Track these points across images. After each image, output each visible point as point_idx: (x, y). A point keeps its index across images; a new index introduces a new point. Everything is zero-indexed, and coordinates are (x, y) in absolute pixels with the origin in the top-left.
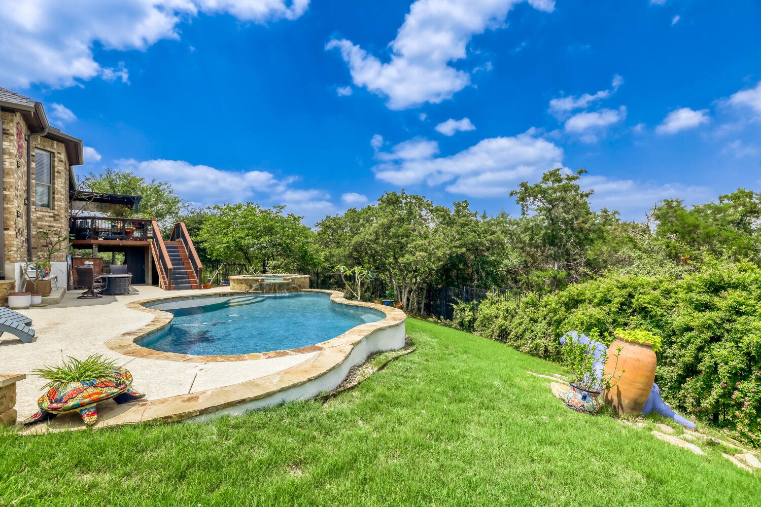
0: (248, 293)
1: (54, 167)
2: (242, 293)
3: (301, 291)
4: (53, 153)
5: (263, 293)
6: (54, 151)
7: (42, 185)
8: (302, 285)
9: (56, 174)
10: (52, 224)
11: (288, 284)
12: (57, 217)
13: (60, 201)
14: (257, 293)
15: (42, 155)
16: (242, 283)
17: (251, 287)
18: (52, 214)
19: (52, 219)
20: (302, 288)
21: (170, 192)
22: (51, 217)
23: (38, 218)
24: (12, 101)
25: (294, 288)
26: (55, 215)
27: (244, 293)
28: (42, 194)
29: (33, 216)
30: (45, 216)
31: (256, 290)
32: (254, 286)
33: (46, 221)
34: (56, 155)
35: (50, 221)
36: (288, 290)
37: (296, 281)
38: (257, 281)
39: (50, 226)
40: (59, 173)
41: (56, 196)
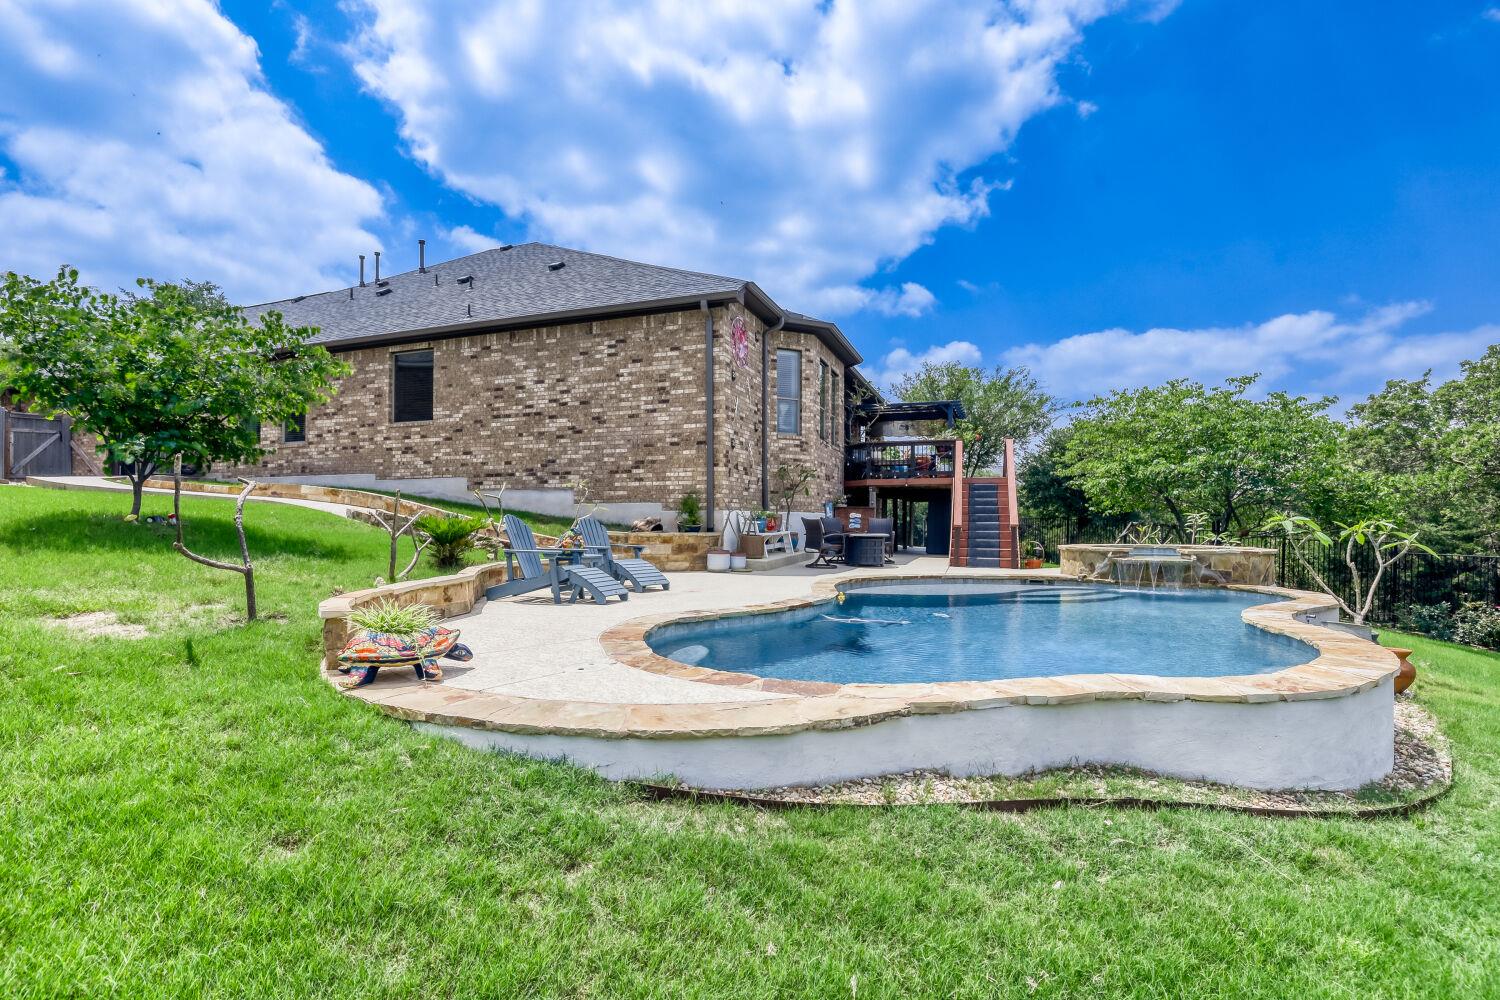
0: (1084, 581)
1: (801, 372)
2: (1071, 580)
3: (1225, 588)
4: (800, 351)
5: (1117, 583)
6: (800, 348)
7: (787, 402)
8: (1234, 575)
9: (803, 382)
10: (797, 457)
11: (1187, 568)
12: (805, 446)
13: (809, 422)
14: (1102, 582)
15: (789, 358)
16: (1075, 559)
17: (1092, 567)
18: (797, 442)
19: (798, 449)
20: (1236, 581)
21: (1032, 387)
22: (797, 446)
23: (781, 449)
24: (721, 289)
25: (1205, 579)
26: (802, 442)
27: (1076, 581)
28: (788, 413)
29: (773, 447)
30: (788, 446)
31: (1103, 575)
32: (1100, 566)
33: (791, 453)
34: (803, 353)
35: (796, 453)
36: (1185, 581)
37: (1213, 560)
38: (1104, 554)
39: (795, 460)
40: (807, 379)
41: (804, 414)
